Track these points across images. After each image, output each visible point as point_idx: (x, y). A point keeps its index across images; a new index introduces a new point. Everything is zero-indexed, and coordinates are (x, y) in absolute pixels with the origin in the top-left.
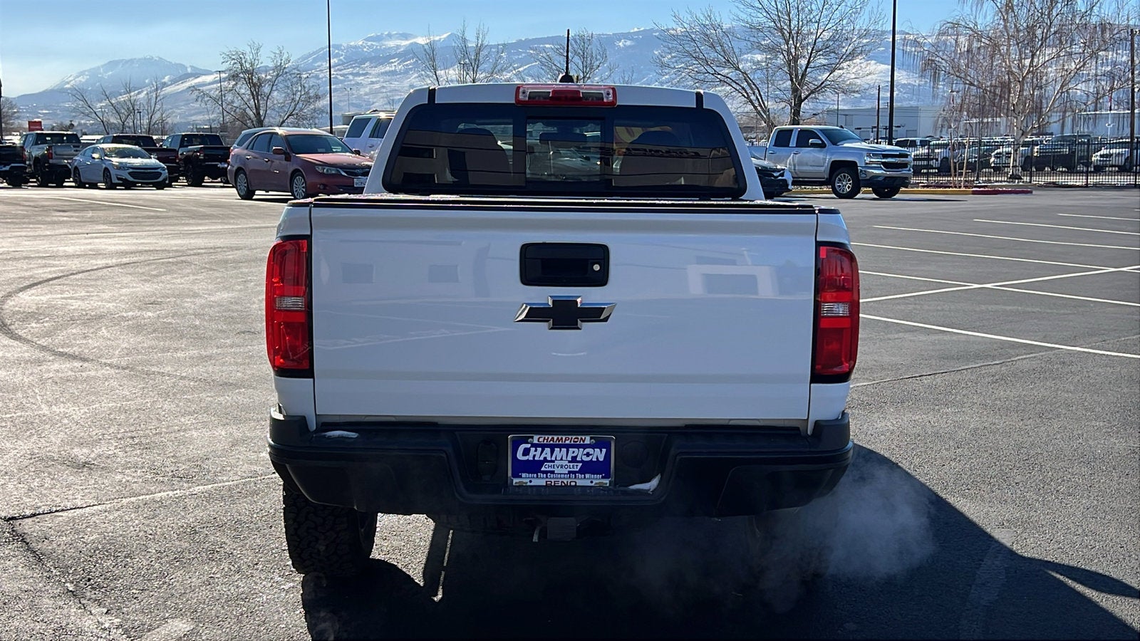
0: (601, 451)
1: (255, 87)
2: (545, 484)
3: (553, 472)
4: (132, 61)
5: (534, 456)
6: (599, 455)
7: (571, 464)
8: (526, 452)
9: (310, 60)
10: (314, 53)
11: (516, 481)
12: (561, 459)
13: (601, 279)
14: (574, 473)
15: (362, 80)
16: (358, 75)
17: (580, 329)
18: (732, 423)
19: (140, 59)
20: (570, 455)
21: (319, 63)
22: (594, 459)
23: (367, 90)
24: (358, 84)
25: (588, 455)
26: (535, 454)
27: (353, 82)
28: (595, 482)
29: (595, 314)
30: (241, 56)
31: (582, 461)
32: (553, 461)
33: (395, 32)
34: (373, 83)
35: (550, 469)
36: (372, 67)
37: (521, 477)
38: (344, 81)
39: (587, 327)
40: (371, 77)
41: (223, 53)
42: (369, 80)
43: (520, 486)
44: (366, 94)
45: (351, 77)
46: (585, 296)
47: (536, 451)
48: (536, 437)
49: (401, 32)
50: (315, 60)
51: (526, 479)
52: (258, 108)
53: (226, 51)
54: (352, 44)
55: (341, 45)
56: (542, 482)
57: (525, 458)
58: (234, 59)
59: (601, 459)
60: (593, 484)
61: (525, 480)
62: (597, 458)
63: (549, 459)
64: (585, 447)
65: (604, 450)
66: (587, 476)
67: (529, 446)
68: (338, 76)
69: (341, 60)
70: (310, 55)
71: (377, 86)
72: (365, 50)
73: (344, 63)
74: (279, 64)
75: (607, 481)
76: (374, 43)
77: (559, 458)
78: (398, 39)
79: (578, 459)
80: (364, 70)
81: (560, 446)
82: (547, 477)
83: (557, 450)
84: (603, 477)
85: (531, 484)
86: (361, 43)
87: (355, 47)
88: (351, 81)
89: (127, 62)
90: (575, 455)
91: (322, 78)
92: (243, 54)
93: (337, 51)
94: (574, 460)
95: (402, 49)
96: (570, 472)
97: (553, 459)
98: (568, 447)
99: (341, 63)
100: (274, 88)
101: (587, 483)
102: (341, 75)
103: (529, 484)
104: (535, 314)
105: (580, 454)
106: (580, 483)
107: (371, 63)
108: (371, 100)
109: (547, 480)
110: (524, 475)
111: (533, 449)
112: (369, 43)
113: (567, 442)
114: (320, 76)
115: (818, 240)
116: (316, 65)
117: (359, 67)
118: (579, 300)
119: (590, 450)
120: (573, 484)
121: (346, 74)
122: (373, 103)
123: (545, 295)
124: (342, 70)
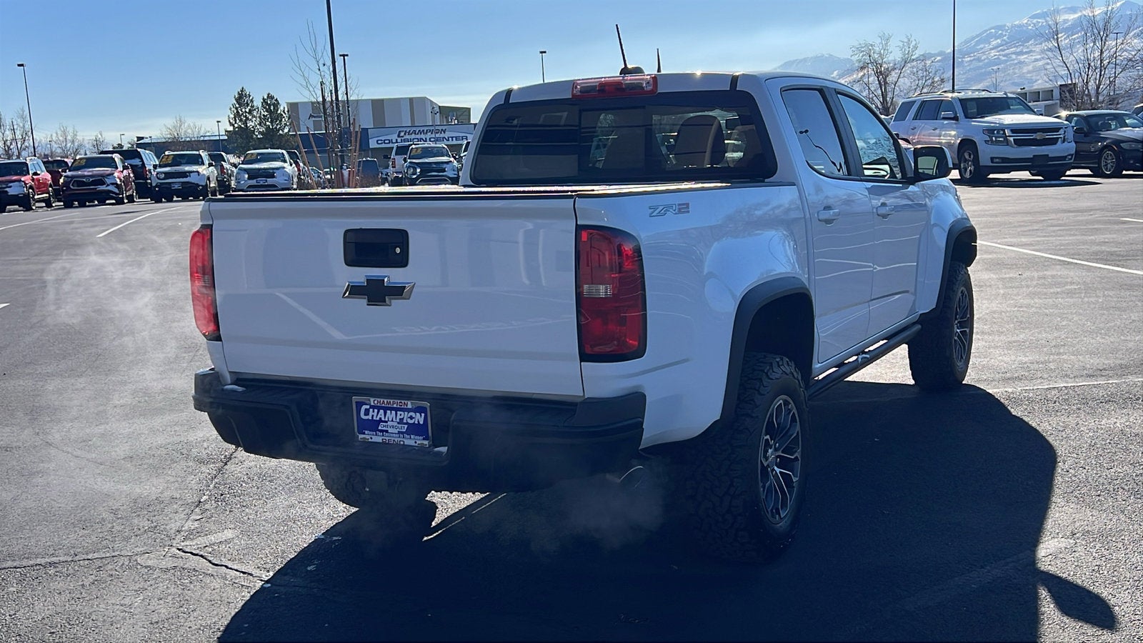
0: (421, 415)
1: (882, 75)
2: (381, 441)
3: (387, 431)
4: (805, 60)
5: (373, 416)
6: (419, 418)
7: (400, 425)
8: (367, 412)
9: (973, 43)
10: (977, 36)
11: (361, 436)
12: (392, 421)
13: (402, 261)
14: (402, 433)
15: (1026, 58)
16: (1022, 53)
17: (389, 306)
18: (534, 396)
19: (812, 57)
20: (399, 417)
21: (982, 46)
22: (416, 422)
23: (1030, 68)
24: (1020, 63)
25: (411, 418)
26: (374, 415)
27: (1016, 61)
28: (418, 442)
29: (398, 291)
30: (870, 47)
31: (407, 423)
32: (386, 422)
33: (1062, 7)
34: (1036, 60)
35: (384, 429)
36: (1037, 44)
37: (364, 433)
38: (1006, 61)
39: (396, 303)
40: (1034, 54)
41: (853, 47)
42: (1034, 57)
43: (365, 442)
44: (1029, 72)
45: (1014, 57)
46: (392, 276)
47: (373, 411)
48: (372, 400)
49: (1069, 6)
50: (978, 43)
51: (370, 437)
52: (884, 96)
53: (856, 44)
54: (1017, 23)
55: (1005, 25)
56: (378, 439)
57: (366, 417)
58: (863, 51)
59: (421, 423)
60: (416, 445)
61: (368, 437)
62: (418, 421)
63: (383, 419)
64: (409, 410)
65: (423, 415)
66: (412, 436)
67: (368, 407)
68: (1001, 57)
69: (1005, 40)
70: (973, 38)
71: (1041, 63)
72: (1030, 28)
73: (1007, 43)
74: (907, 52)
75: (426, 442)
76: (1039, 20)
77: (390, 420)
78: (1066, 12)
79: (405, 421)
80: (1028, 48)
81: (391, 409)
82: (383, 436)
83: (389, 412)
84: (424, 439)
85: (372, 440)
86: (1026, 21)
87: (1020, 26)
88: (1014, 60)
89: (801, 61)
90: (402, 417)
91: (984, 60)
92: (872, 45)
93: (1000, 32)
94: (401, 422)
95: (1070, 23)
96: (399, 432)
97: (387, 420)
98: (396, 410)
99: (1004, 43)
100: (902, 75)
101: (411, 442)
102: (1004, 56)
103: (370, 440)
104: (355, 291)
105: (405, 415)
106: (408, 442)
107: (1035, 40)
108: (1033, 78)
109: (383, 438)
110: (366, 432)
111: (371, 410)
112: (1035, 21)
113: (395, 406)
114: (983, 58)
115: (578, 223)
116: (978, 47)
117: (1023, 45)
118: (386, 280)
119: (412, 414)
120: (402, 443)
121: (1009, 54)
122: (1036, 81)
123: (361, 275)
124: (1005, 50)
